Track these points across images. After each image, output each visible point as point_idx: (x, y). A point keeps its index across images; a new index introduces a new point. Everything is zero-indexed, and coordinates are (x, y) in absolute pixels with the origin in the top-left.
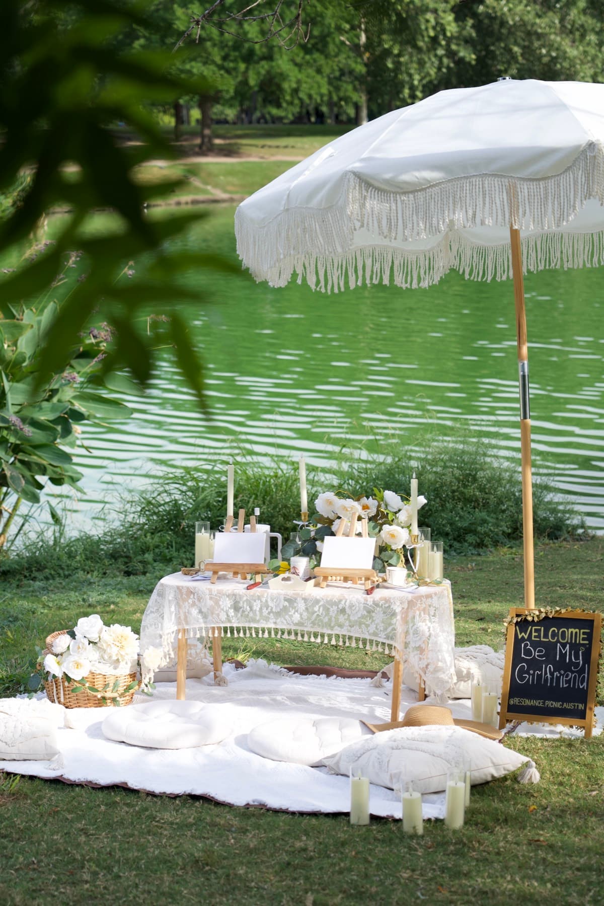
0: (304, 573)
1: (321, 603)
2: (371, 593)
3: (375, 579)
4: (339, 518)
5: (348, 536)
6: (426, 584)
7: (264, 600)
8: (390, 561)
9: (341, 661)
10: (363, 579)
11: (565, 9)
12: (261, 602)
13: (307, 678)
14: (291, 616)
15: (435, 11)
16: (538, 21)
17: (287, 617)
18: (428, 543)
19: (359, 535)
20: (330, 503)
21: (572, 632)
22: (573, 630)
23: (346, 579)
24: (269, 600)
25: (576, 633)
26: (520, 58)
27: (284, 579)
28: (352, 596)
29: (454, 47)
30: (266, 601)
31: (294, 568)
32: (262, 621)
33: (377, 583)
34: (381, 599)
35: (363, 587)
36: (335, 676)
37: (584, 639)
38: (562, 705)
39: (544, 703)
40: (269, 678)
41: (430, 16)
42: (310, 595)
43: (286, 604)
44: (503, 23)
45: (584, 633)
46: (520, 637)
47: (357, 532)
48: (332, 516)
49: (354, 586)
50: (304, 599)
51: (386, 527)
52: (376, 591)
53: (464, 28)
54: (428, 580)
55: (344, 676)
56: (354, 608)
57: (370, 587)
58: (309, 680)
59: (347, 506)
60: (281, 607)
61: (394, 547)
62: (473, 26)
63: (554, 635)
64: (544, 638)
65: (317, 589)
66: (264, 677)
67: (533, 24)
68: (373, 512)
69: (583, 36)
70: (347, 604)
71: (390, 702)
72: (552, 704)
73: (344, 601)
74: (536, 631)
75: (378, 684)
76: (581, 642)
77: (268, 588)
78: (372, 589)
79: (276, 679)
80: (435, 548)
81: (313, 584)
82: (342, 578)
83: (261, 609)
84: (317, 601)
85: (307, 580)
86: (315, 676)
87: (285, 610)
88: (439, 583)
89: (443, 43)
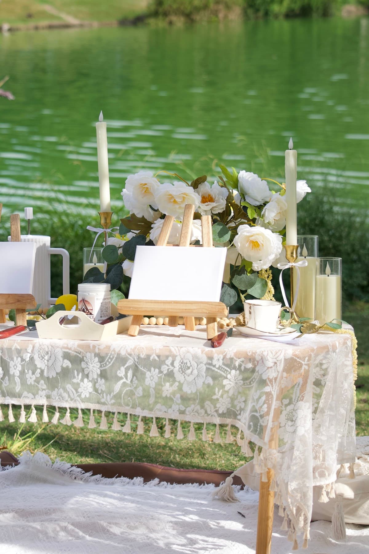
0: (101, 310)
1: (130, 363)
2: (220, 344)
3: (225, 322)
4: (163, 217)
5: (178, 245)
6: (313, 329)
7: (27, 357)
8: (250, 292)
9: (167, 450)
10: (205, 321)
12: (23, 360)
13: (113, 484)
14: (76, 387)
17: (69, 387)
18: (316, 261)
19: (197, 243)
20: (145, 189)
23: (173, 321)
24: (36, 357)
27: (63, 321)
28: (183, 350)
30: (32, 359)
31: (84, 301)
32: (25, 393)
33: (226, 329)
34: (238, 355)
35: (204, 335)
36: (157, 480)
40: (53, 483)
42: (108, 347)
43: (67, 363)
47: (194, 239)
48: (149, 215)
49: (188, 333)
50: (97, 355)
51: (244, 230)
52: (228, 341)
54: (317, 323)
55: (172, 480)
56: (189, 371)
57: (217, 334)
58: (116, 486)
59: (174, 193)
60: (59, 370)
61: (256, 267)
65: (123, 338)
66: (45, 481)
68: (220, 206)
70: (177, 364)
71: (253, 531)
73: (170, 359)
75: (226, 496)
77: (37, 336)
78: (221, 337)
79: (64, 485)
80: (328, 269)
81: (116, 330)
82: (167, 320)
83: (22, 373)
84: (121, 360)
85: (104, 323)
86: (127, 480)
87: (65, 373)
88: (334, 328)
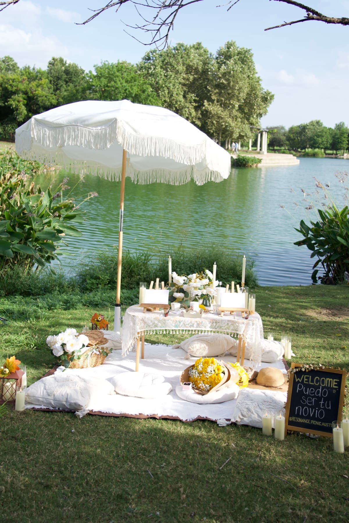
11: (231, 110)
15: (188, 108)
16: (222, 113)
21: (328, 380)
22: (329, 379)
25: (331, 381)
26: (216, 125)
29: (194, 120)
37: (335, 385)
38: (322, 424)
39: (310, 422)
41: (187, 109)
44: (210, 113)
45: (336, 382)
46: (297, 380)
53: (197, 114)
62: (200, 114)
63: (317, 381)
64: (311, 382)
67: (221, 114)
69: (236, 119)
72: (315, 423)
74: (306, 378)
76: (334, 387)
89: (191, 118)
